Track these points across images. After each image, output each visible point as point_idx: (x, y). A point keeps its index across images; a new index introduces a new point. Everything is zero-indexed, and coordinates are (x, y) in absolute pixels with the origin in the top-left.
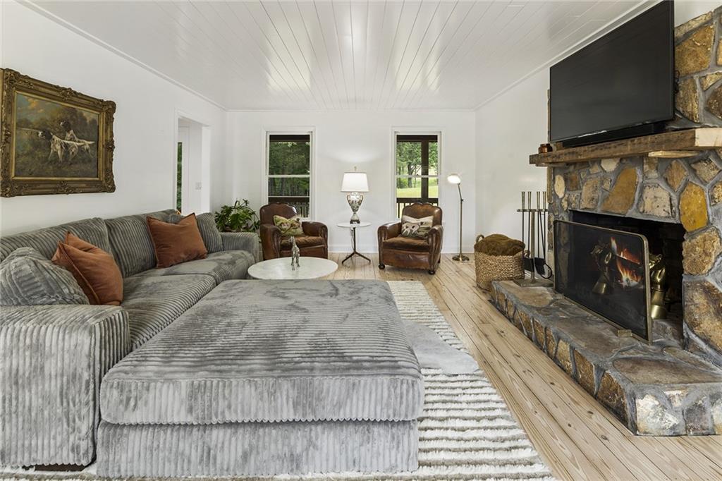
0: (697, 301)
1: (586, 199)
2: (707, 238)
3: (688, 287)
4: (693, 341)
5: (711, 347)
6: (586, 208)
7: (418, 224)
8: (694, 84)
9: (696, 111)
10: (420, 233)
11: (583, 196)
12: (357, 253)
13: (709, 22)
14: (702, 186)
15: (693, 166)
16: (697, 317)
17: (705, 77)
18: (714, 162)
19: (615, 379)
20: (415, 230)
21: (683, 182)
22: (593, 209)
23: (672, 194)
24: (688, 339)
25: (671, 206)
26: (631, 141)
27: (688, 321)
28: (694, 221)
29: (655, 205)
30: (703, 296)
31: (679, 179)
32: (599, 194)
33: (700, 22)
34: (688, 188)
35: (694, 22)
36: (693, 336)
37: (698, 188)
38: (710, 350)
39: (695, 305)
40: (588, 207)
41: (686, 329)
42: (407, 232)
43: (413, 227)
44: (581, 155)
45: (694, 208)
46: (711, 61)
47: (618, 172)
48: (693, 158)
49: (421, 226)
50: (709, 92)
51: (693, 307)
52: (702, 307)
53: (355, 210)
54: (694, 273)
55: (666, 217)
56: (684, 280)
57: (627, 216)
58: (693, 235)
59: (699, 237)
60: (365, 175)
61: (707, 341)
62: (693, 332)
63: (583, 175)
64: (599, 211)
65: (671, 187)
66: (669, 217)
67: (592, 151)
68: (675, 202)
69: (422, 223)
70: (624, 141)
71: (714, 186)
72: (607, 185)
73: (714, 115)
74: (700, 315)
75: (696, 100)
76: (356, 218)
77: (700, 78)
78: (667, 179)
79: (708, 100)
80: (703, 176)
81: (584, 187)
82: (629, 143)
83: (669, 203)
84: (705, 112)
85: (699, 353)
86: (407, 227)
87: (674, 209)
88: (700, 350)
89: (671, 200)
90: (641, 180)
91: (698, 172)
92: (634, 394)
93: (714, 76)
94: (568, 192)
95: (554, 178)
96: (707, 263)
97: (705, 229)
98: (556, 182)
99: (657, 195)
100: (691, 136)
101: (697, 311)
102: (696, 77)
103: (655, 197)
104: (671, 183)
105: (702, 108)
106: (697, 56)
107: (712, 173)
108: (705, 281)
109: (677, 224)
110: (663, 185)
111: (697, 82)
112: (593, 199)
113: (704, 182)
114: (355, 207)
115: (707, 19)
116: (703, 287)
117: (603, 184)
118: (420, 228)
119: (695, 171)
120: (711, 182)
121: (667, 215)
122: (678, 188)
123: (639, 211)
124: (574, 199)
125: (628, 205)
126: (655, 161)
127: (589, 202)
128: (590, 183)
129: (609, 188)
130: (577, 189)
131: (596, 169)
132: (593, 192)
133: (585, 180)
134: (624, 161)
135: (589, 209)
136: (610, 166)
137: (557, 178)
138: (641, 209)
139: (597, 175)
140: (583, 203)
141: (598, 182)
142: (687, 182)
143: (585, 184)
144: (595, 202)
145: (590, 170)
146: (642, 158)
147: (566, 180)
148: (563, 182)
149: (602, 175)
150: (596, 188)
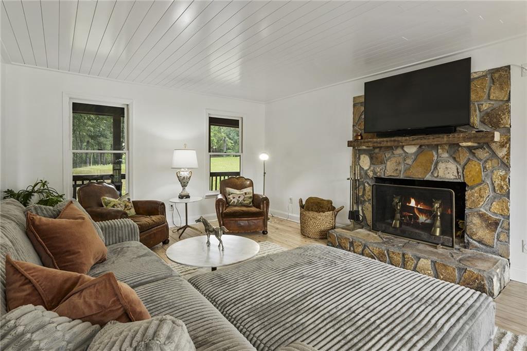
0: (474, 222)
1: (391, 168)
2: (482, 188)
3: (469, 215)
4: (471, 243)
5: (483, 244)
6: (390, 176)
7: (242, 194)
8: (475, 107)
9: (476, 122)
10: (246, 202)
11: (388, 168)
12: (189, 226)
13: (485, 76)
14: (479, 162)
15: (473, 151)
16: (474, 230)
17: (482, 104)
18: (487, 149)
19: (475, 272)
20: (241, 199)
21: (466, 159)
22: (397, 176)
23: (458, 166)
24: (469, 243)
25: (458, 173)
26: (447, 136)
27: (468, 233)
28: (474, 180)
29: (446, 172)
30: (479, 219)
31: (463, 157)
32: (402, 167)
33: (479, 75)
34: (470, 162)
35: (475, 74)
36: (471, 240)
37: (476, 163)
38: (481, 246)
39: (474, 224)
40: (393, 174)
41: (466, 238)
42: (234, 202)
43: (239, 197)
44: (401, 142)
45: (473, 173)
46: (486, 97)
47: (417, 154)
48: (473, 147)
49: (246, 196)
50: (484, 113)
51: (472, 225)
52: (478, 225)
53: (184, 185)
54: (473, 207)
55: (454, 179)
56: (466, 212)
57: (425, 179)
58: (472, 188)
59: (477, 189)
60: (195, 151)
61: (479, 242)
62: (472, 238)
63: (388, 155)
64: (402, 177)
65: (458, 162)
66: (456, 179)
67: (413, 140)
68: (460, 170)
69: (246, 193)
70: (441, 136)
71: (486, 162)
72: (409, 161)
73: (487, 125)
74: (476, 229)
75: (476, 116)
76: (184, 193)
77: (478, 105)
78: (455, 158)
79: (483, 117)
80: (480, 156)
81: (388, 163)
82: (446, 137)
83: (456, 171)
84: (480, 123)
85: (475, 249)
86: (234, 198)
87: (460, 174)
88: (476, 247)
89: (457, 169)
90: (436, 158)
91: (476, 155)
92: (490, 277)
93: (488, 105)
94: (373, 166)
95: (359, 157)
96: (481, 202)
97: (481, 184)
98: (361, 159)
99: (447, 167)
100: (491, 136)
101: (475, 227)
102: (476, 104)
103: (446, 168)
104: (458, 160)
105: (478, 120)
106: (477, 93)
107: (486, 155)
108: (480, 211)
109: (462, 182)
110: (451, 161)
111: (477, 106)
112: (397, 170)
113: (480, 160)
114: (184, 182)
115: (484, 74)
116: (478, 214)
117: (405, 160)
118: (245, 198)
119: (474, 154)
120: (484, 159)
121: (455, 177)
122: (462, 163)
123: (434, 176)
124: (379, 170)
125: (426, 173)
126: (447, 147)
127: (393, 172)
128: (394, 160)
129: (410, 163)
130: (382, 164)
131: (399, 151)
132: (396, 166)
133: (390, 158)
134: (423, 147)
135: (393, 176)
136: (411, 150)
137: (362, 157)
138: (436, 175)
139: (400, 155)
140: (387, 173)
141: (401, 159)
142: (469, 159)
143: (389, 160)
144: (398, 172)
145: (394, 152)
146: (437, 145)
147: (371, 158)
148: (369, 159)
149: (404, 155)
150: (399, 163)
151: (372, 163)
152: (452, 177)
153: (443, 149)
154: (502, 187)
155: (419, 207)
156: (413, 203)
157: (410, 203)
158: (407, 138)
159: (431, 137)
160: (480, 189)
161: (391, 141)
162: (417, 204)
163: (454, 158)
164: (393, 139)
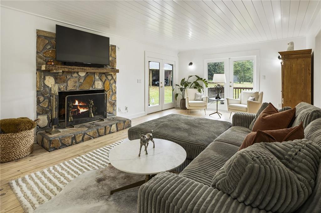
1: (71, 85)
4: (107, 114)
6: (71, 90)
11: (68, 85)
18: (111, 76)
21: (105, 80)
22: (75, 90)
28: (107, 88)
29: (98, 86)
32: (77, 84)
37: (108, 81)
38: (110, 114)
40: (72, 89)
45: (107, 85)
47: (85, 77)
57: (90, 90)
58: (107, 91)
63: (68, 77)
64: (78, 90)
65: (102, 81)
72: (82, 81)
80: (109, 78)
81: (69, 82)
87: (103, 86)
88: (108, 116)
89: (102, 84)
90: (94, 79)
95: (44, 77)
96: (110, 97)
97: (109, 89)
98: (46, 80)
99: (98, 83)
100: (118, 71)
108: (109, 100)
109: (104, 89)
112: (75, 86)
116: (109, 102)
117: (79, 80)
119: (107, 77)
122: (104, 81)
123: (93, 88)
124: (62, 87)
125: (90, 87)
126: (98, 74)
127: (73, 87)
128: (72, 80)
129: (82, 82)
130: (64, 82)
131: (75, 75)
132: (74, 83)
133: (69, 79)
134: (89, 73)
135: (73, 90)
136: (82, 74)
137: (47, 78)
138: (94, 87)
139: (76, 77)
140: (69, 88)
141: (77, 79)
142: (106, 80)
143: (69, 80)
144: (76, 87)
145: (73, 75)
146: (94, 73)
147: (56, 79)
148: (54, 79)
149: (78, 77)
150: (76, 82)
151: (56, 83)
152: (101, 88)
153: (97, 75)
154: (114, 90)
155: (80, 104)
156: (77, 103)
157: (75, 103)
158: (89, 68)
159: (100, 69)
160: (109, 92)
161: (80, 69)
162: (79, 103)
163: (101, 79)
164: (81, 68)
